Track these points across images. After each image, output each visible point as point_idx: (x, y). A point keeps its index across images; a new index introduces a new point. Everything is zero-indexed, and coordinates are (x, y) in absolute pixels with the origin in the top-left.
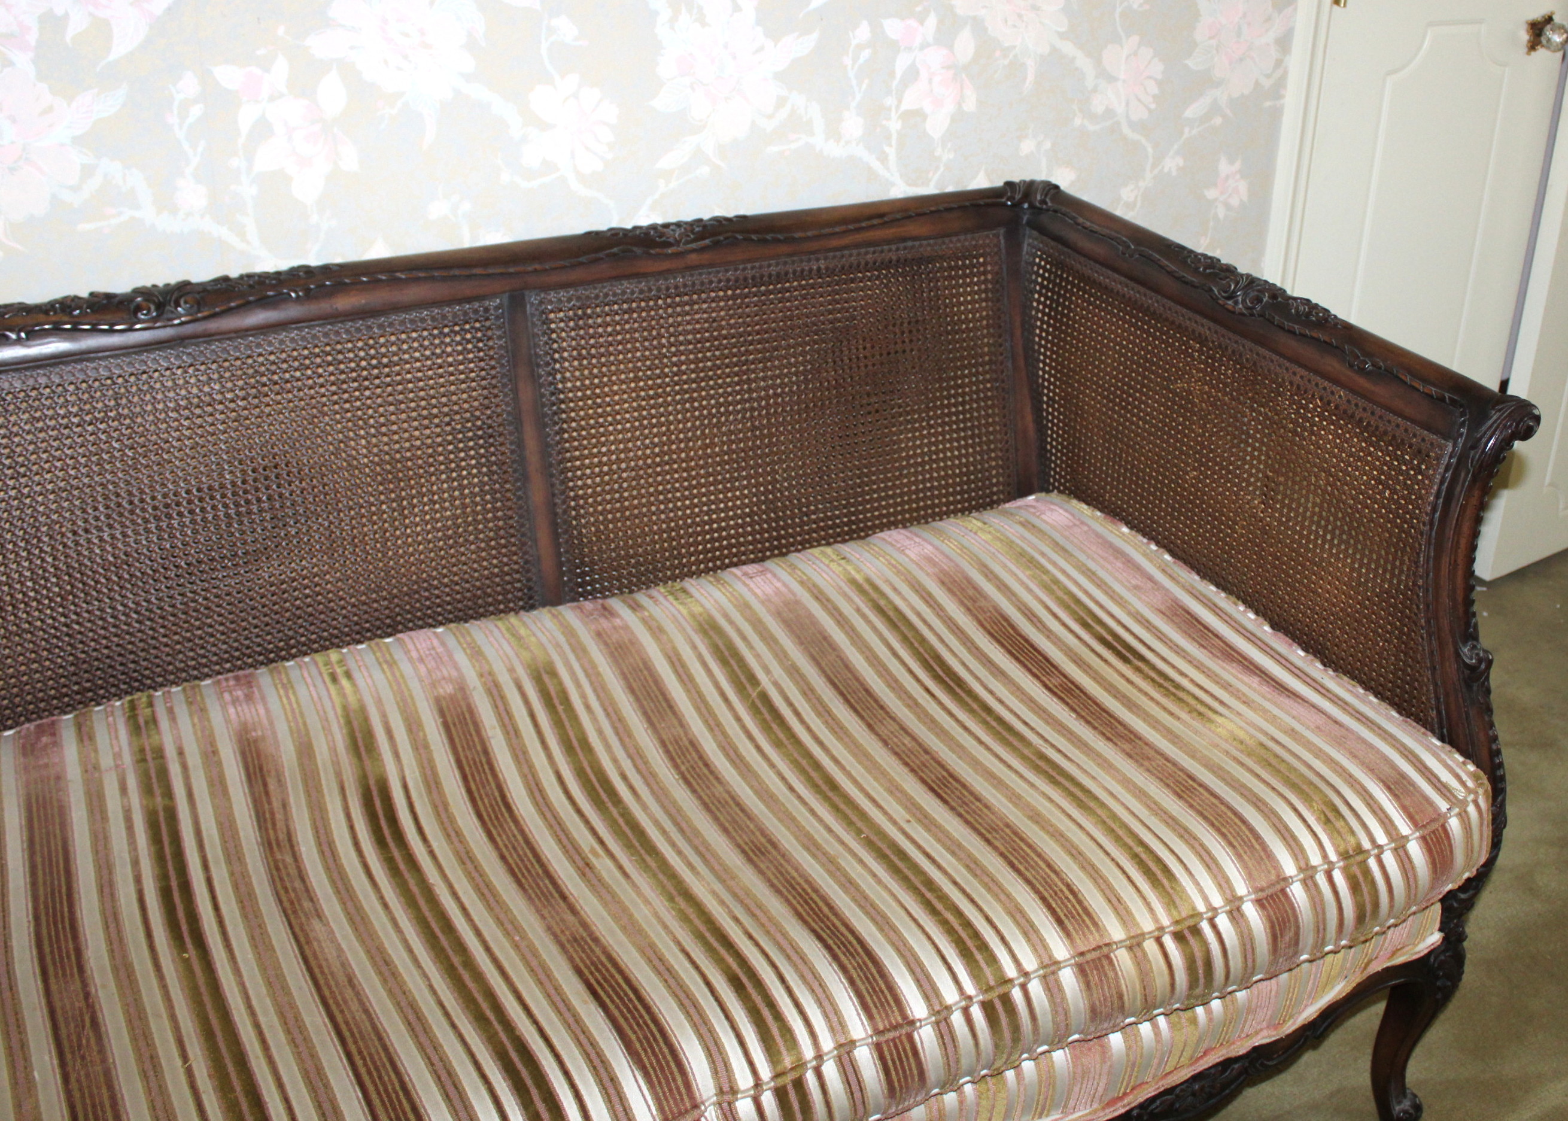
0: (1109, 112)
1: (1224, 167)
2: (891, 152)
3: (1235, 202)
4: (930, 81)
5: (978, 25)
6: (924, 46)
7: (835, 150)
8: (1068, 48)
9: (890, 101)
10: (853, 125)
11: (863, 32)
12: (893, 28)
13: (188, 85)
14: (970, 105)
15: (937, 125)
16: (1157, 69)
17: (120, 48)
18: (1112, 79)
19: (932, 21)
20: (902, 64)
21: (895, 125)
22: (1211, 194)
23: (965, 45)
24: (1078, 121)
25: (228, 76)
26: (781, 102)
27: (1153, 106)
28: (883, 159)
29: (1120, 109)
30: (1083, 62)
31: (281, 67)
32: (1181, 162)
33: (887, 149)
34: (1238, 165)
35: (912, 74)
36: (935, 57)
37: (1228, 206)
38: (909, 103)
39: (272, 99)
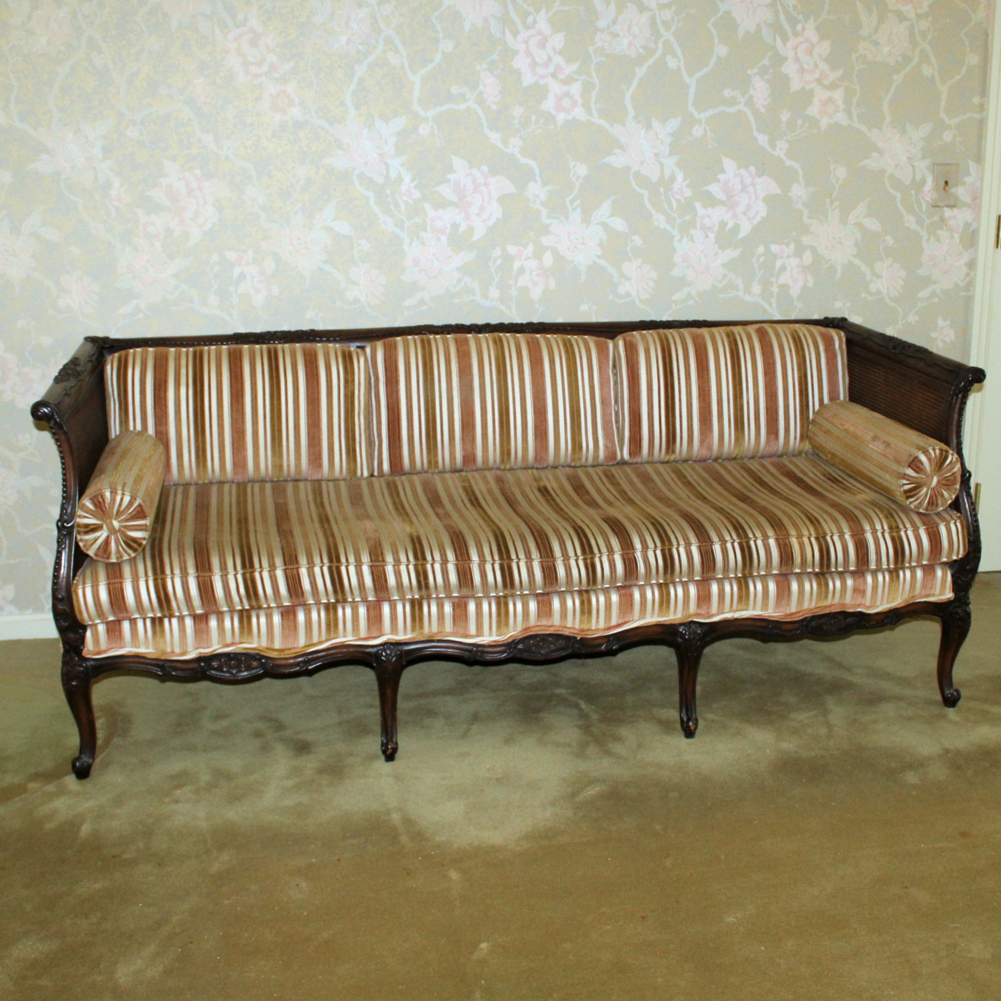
0: (879, 292)
1: (940, 322)
2: (773, 301)
3: (948, 340)
4: (791, 272)
5: (814, 250)
6: (788, 257)
7: (748, 298)
8: (857, 262)
9: (773, 279)
10: (756, 289)
11: (761, 249)
12: (775, 248)
13: (497, 252)
14: (810, 283)
15: (795, 291)
16: (903, 274)
17: (476, 237)
18: (879, 277)
19: (792, 246)
20: (779, 263)
21: (775, 290)
22: (934, 335)
23: (808, 257)
24: (863, 295)
25: (512, 249)
26: (725, 276)
27: (901, 291)
28: (770, 304)
29: (884, 291)
30: (864, 268)
31: (531, 248)
32: (917, 318)
33: (772, 300)
34: (948, 323)
35: (783, 268)
36: (794, 262)
37: (944, 342)
38: (782, 280)
39: (526, 259)
